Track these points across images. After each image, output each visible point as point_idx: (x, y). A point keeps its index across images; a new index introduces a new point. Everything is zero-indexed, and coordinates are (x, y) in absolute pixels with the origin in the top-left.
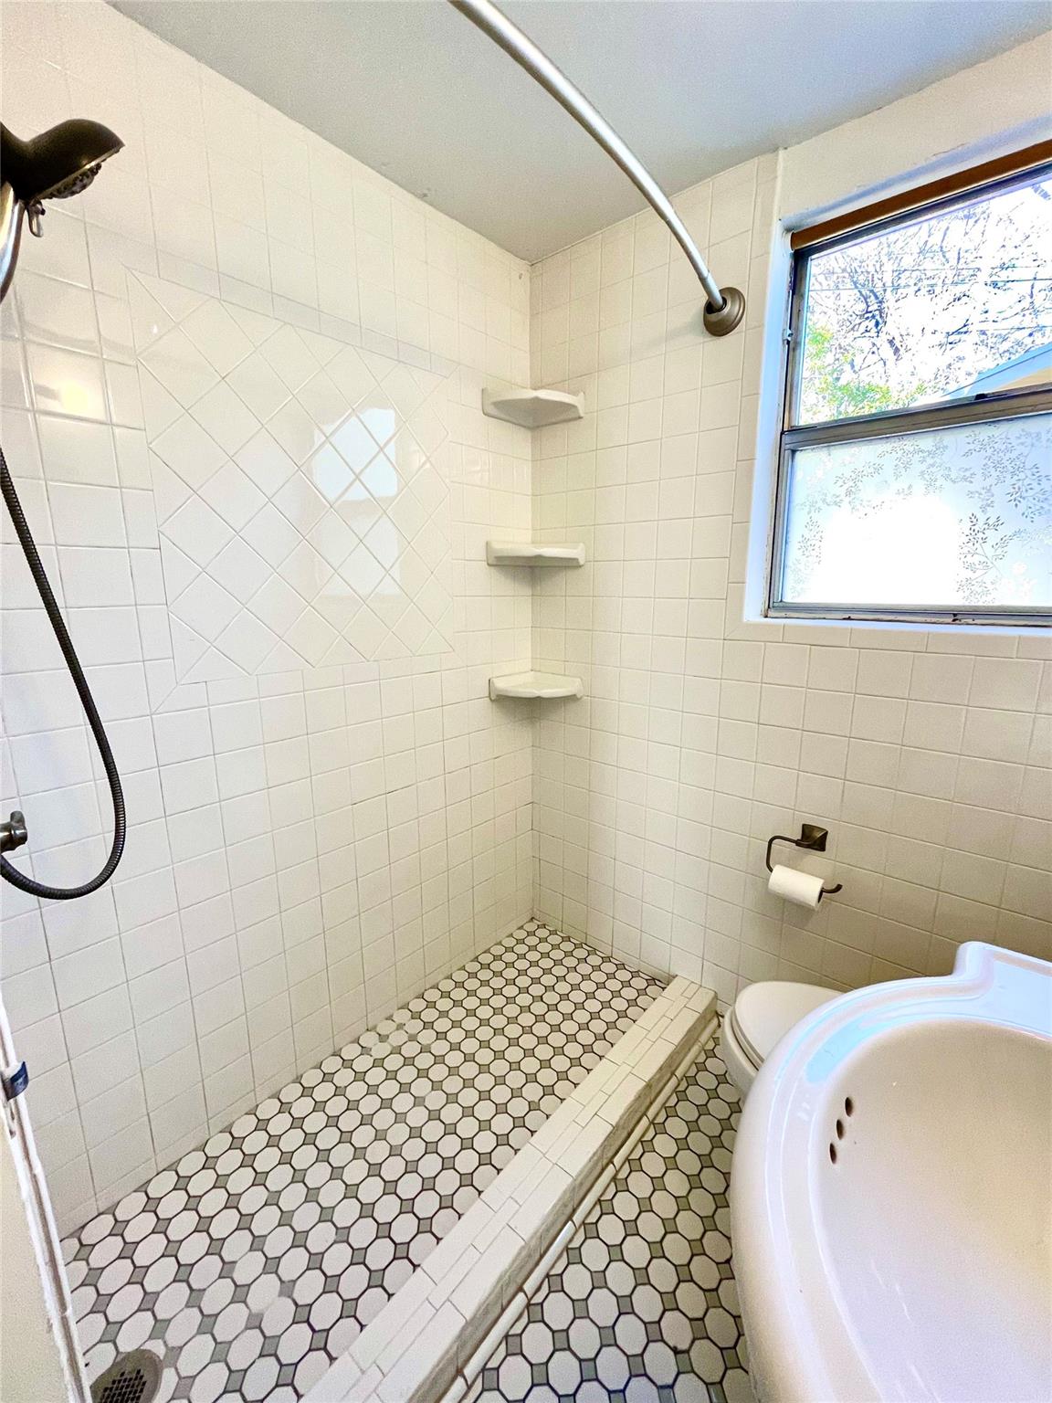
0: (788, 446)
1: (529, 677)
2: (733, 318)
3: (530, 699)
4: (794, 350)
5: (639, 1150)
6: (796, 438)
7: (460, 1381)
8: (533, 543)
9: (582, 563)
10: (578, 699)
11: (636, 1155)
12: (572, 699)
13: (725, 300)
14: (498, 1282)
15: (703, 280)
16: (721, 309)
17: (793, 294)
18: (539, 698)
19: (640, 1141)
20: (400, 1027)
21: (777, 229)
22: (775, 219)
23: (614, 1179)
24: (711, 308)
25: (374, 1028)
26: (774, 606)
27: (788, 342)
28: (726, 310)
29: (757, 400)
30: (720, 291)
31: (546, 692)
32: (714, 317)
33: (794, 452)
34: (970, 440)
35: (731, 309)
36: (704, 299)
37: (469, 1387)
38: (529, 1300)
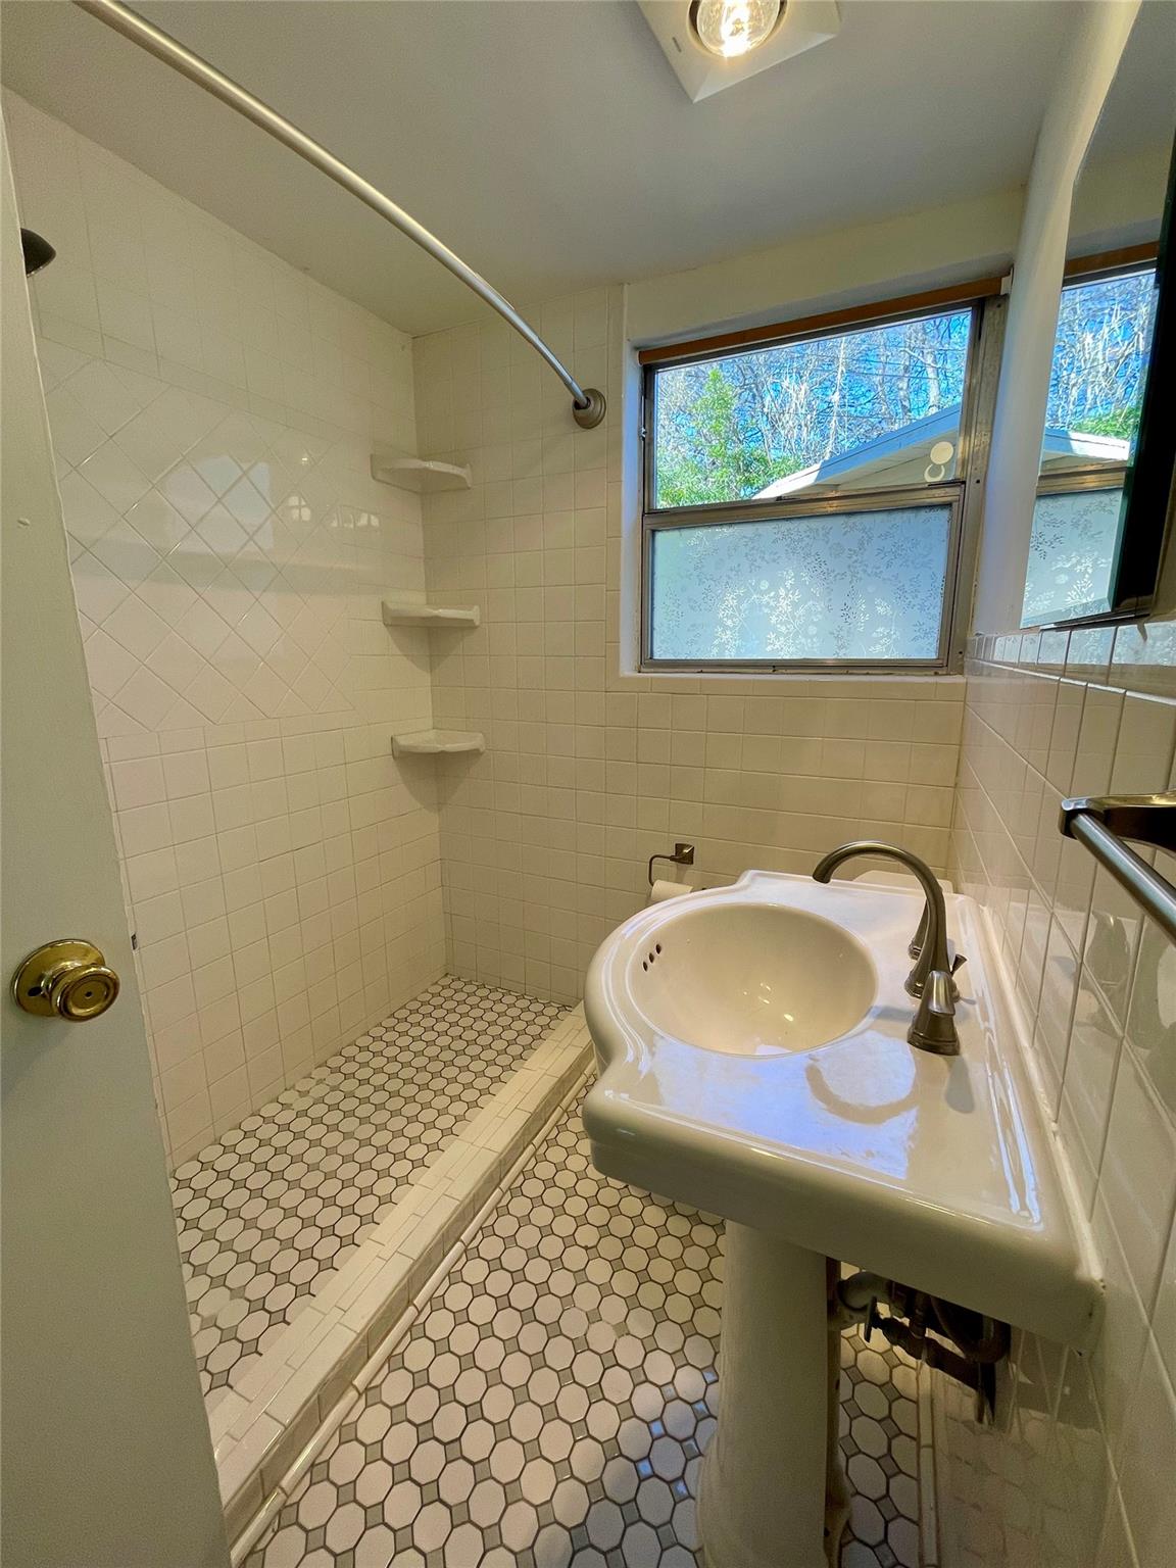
0: (649, 526)
1: (432, 734)
2: (597, 414)
3: (435, 754)
4: (649, 444)
5: (555, 1131)
6: (655, 520)
7: (411, 1308)
8: (427, 604)
9: (477, 623)
10: (481, 754)
11: (552, 1135)
12: (474, 754)
13: (588, 399)
14: (439, 1231)
15: (568, 385)
16: (586, 407)
17: (645, 398)
18: (443, 753)
19: (556, 1125)
20: (320, 1082)
21: (626, 349)
22: (625, 339)
23: (534, 1155)
24: (577, 406)
25: (293, 1087)
26: (647, 660)
27: (644, 439)
28: (591, 408)
29: (620, 487)
30: (583, 392)
31: (450, 747)
32: (581, 413)
33: (654, 532)
34: (776, 531)
35: (595, 407)
36: (572, 398)
37: (420, 1313)
38: (467, 1247)
